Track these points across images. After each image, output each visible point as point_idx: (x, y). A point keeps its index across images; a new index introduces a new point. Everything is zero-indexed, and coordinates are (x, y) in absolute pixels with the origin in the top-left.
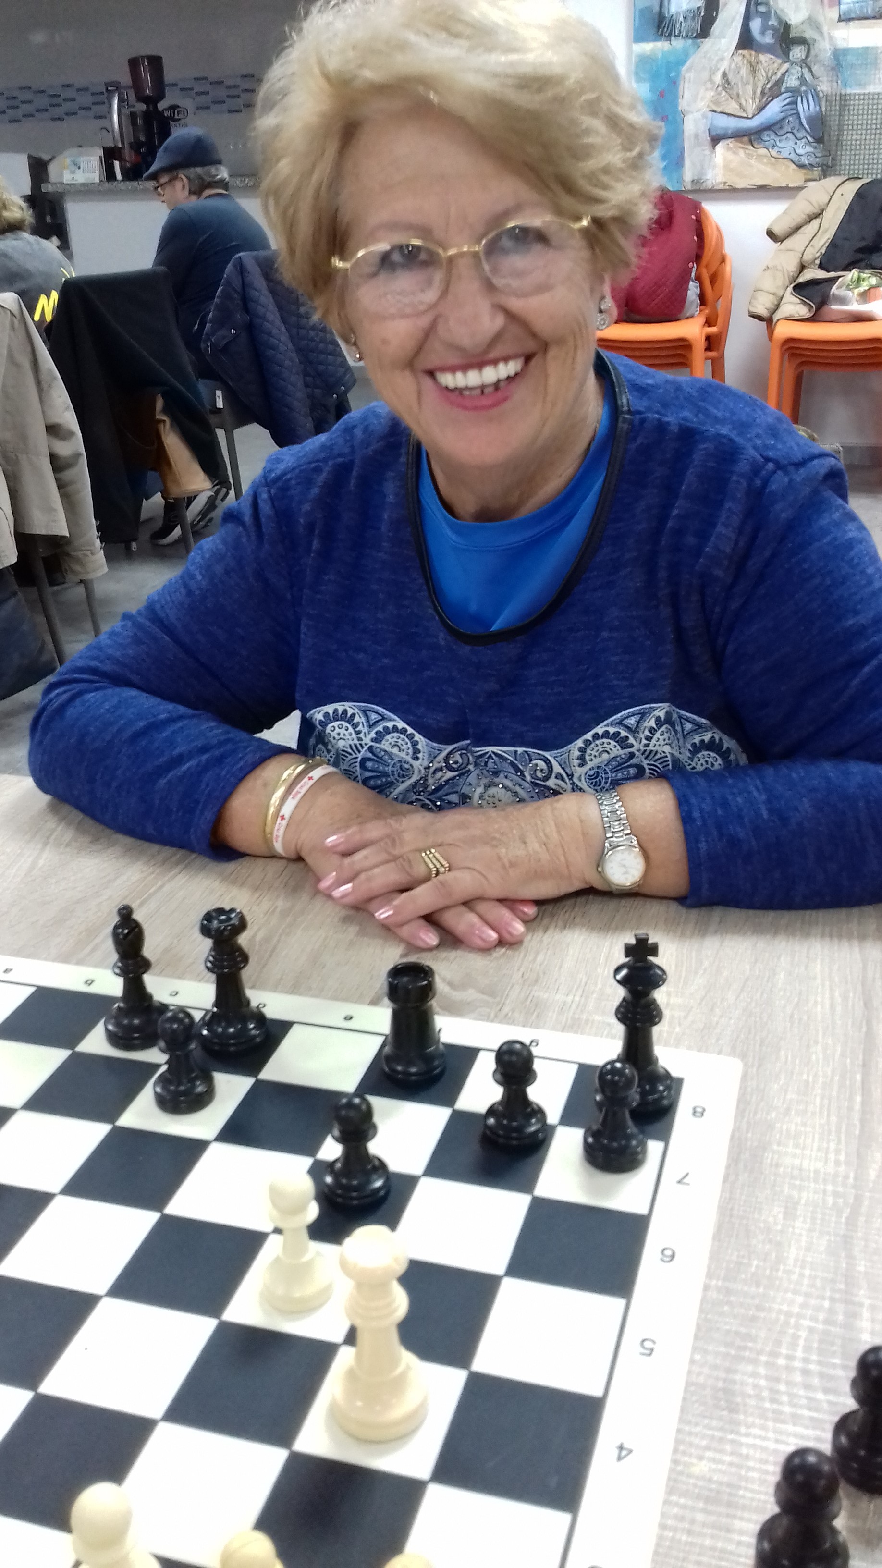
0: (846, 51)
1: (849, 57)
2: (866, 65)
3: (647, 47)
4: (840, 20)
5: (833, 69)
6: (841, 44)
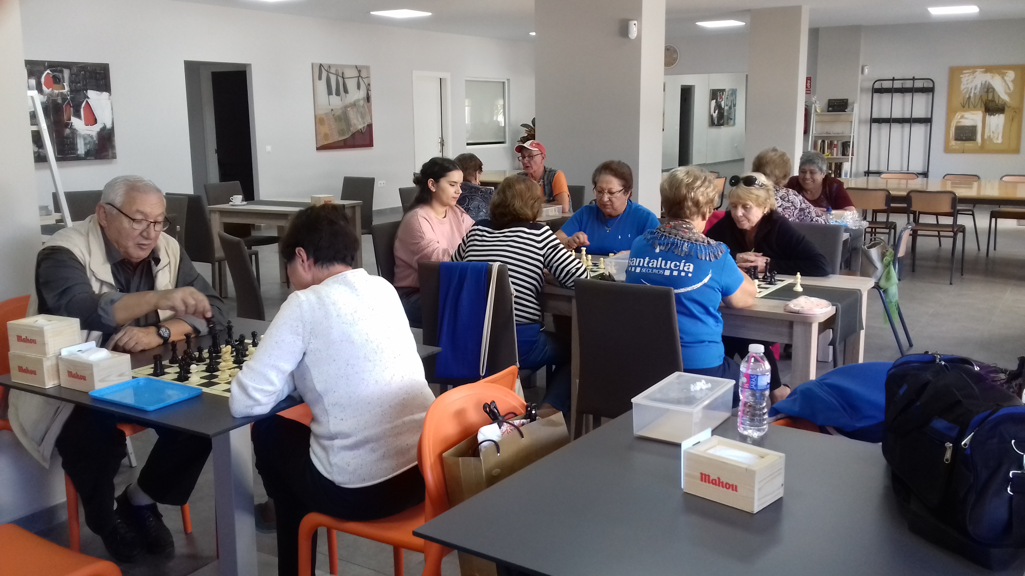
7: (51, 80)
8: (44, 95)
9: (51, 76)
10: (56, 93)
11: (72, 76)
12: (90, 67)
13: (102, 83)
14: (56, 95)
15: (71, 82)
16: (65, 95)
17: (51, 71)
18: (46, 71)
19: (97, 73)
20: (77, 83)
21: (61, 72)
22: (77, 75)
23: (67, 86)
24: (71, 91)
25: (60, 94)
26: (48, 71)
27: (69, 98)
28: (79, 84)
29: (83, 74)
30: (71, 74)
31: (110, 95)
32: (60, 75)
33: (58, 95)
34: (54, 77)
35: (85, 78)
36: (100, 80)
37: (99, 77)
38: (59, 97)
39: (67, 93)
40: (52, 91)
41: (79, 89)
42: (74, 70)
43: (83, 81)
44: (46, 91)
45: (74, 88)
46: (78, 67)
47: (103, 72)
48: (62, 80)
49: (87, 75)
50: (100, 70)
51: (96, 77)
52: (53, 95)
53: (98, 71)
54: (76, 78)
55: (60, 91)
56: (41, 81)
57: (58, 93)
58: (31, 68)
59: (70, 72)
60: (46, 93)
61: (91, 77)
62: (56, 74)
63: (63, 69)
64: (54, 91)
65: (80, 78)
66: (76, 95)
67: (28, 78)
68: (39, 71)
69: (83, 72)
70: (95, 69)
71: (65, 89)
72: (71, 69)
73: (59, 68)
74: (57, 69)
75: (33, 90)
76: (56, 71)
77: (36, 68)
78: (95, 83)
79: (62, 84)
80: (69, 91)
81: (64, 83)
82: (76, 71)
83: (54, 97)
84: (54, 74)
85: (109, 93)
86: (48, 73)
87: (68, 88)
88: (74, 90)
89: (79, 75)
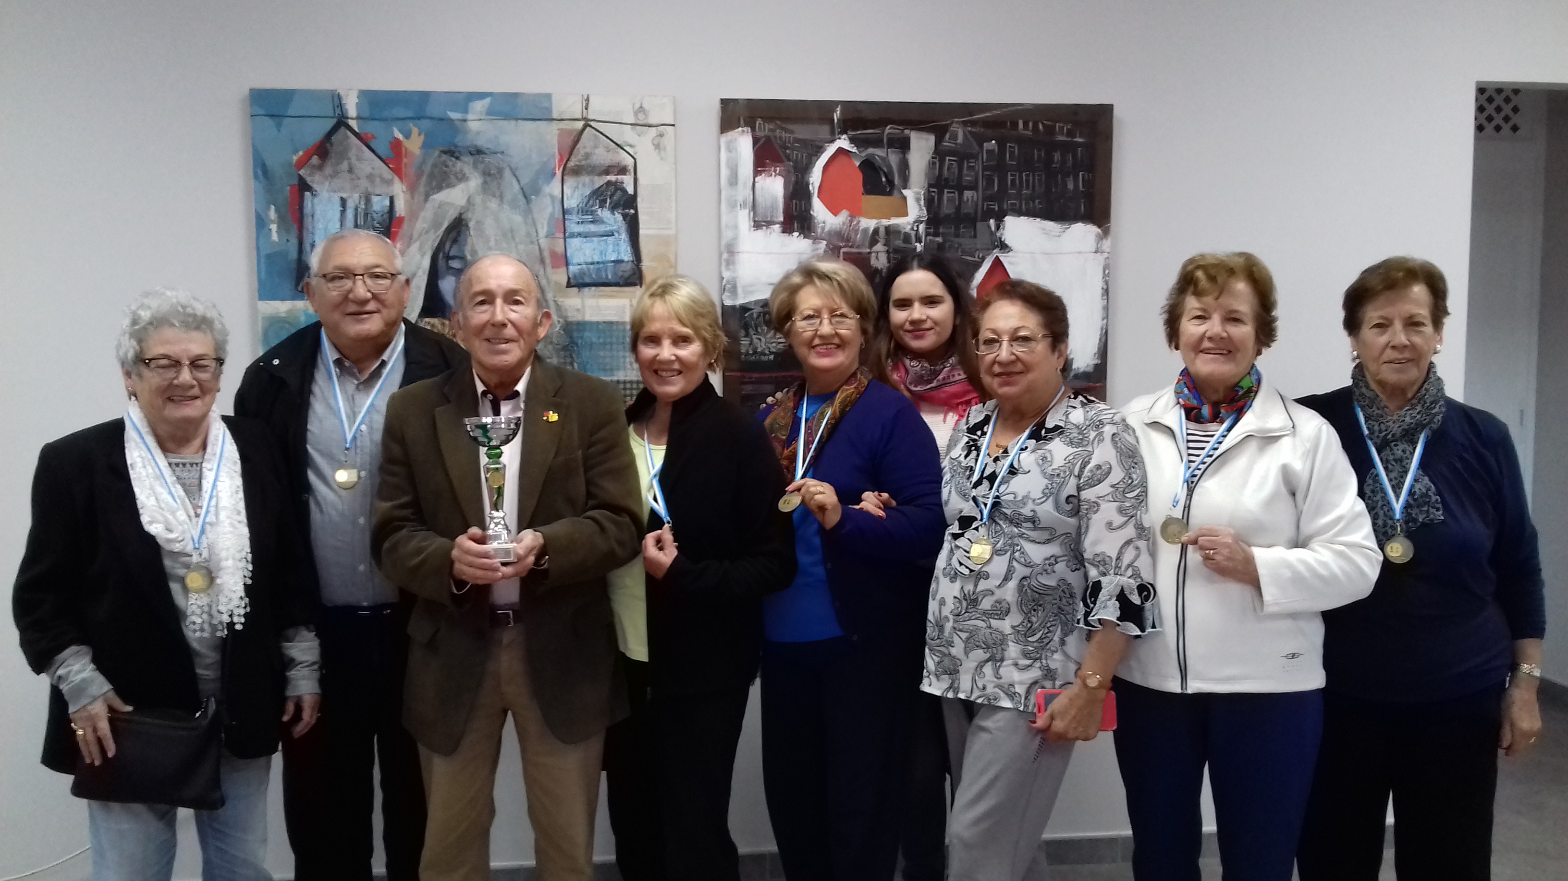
0: (582, 326)
1: (587, 334)
2: (611, 344)
3: (282, 307)
4: (569, 285)
5: (565, 348)
6: (574, 317)
7: (859, 177)
8: (816, 239)
9: (857, 164)
10: (866, 230)
11: (942, 162)
12: (1026, 124)
13: (1071, 186)
14: (863, 239)
15: (937, 185)
16: (907, 238)
17: (852, 140)
18: (832, 141)
19: (1054, 146)
20: (960, 188)
21: (903, 145)
22: (963, 156)
23: (918, 200)
24: (934, 220)
25: (882, 231)
26: (843, 143)
28: (968, 194)
30: (939, 153)
31: (1106, 233)
32: (894, 158)
34: (869, 167)
35: (998, 166)
36: (1067, 175)
37: (1063, 161)
38: (879, 247)
39: (912, 229)
40: (851, 221)
41: (967, 215)
42: (954, 137)
43: (989, 181)
44: (824, 223)
45: (947, 209)
46: (973, 123)
47: (1078, 140)
48: (899, 176)
49: (1012, 153)
50: (1070, 133)
51: (1049, 161)
52: (853, 236)
53: (1060, 138)
54: (960, 170)
55: (885, 222)
56: (808, 184)
57: (876, 231)
58: (771, 130)
59: (938, 143)
60: (826, 230)
61: (1026, 164)
62: (873, 155)
63: (907, 132)
64: (859, 222)
65: (979, 167)
66: (957, 235)
67: (756, 173)
68: (804, 143)
69: (994, 142)
70: (1050, 130)
71: (907, 215)
72: (940, 132)
73: (889, 127)
74: (883, 132)
75: (774, 223)
76: (877, 143)
77: (792, 132)
78: (1040, 186)
79: (896, 192)
80: (921, 222)
81: (905, 188)
82: (960, 139)
83: (858, 247)
84: (863, 154)
85: (1099, 227)
86: (840, 150)
87: (921, 210)
88: (948, 216)
89: (975, 157)
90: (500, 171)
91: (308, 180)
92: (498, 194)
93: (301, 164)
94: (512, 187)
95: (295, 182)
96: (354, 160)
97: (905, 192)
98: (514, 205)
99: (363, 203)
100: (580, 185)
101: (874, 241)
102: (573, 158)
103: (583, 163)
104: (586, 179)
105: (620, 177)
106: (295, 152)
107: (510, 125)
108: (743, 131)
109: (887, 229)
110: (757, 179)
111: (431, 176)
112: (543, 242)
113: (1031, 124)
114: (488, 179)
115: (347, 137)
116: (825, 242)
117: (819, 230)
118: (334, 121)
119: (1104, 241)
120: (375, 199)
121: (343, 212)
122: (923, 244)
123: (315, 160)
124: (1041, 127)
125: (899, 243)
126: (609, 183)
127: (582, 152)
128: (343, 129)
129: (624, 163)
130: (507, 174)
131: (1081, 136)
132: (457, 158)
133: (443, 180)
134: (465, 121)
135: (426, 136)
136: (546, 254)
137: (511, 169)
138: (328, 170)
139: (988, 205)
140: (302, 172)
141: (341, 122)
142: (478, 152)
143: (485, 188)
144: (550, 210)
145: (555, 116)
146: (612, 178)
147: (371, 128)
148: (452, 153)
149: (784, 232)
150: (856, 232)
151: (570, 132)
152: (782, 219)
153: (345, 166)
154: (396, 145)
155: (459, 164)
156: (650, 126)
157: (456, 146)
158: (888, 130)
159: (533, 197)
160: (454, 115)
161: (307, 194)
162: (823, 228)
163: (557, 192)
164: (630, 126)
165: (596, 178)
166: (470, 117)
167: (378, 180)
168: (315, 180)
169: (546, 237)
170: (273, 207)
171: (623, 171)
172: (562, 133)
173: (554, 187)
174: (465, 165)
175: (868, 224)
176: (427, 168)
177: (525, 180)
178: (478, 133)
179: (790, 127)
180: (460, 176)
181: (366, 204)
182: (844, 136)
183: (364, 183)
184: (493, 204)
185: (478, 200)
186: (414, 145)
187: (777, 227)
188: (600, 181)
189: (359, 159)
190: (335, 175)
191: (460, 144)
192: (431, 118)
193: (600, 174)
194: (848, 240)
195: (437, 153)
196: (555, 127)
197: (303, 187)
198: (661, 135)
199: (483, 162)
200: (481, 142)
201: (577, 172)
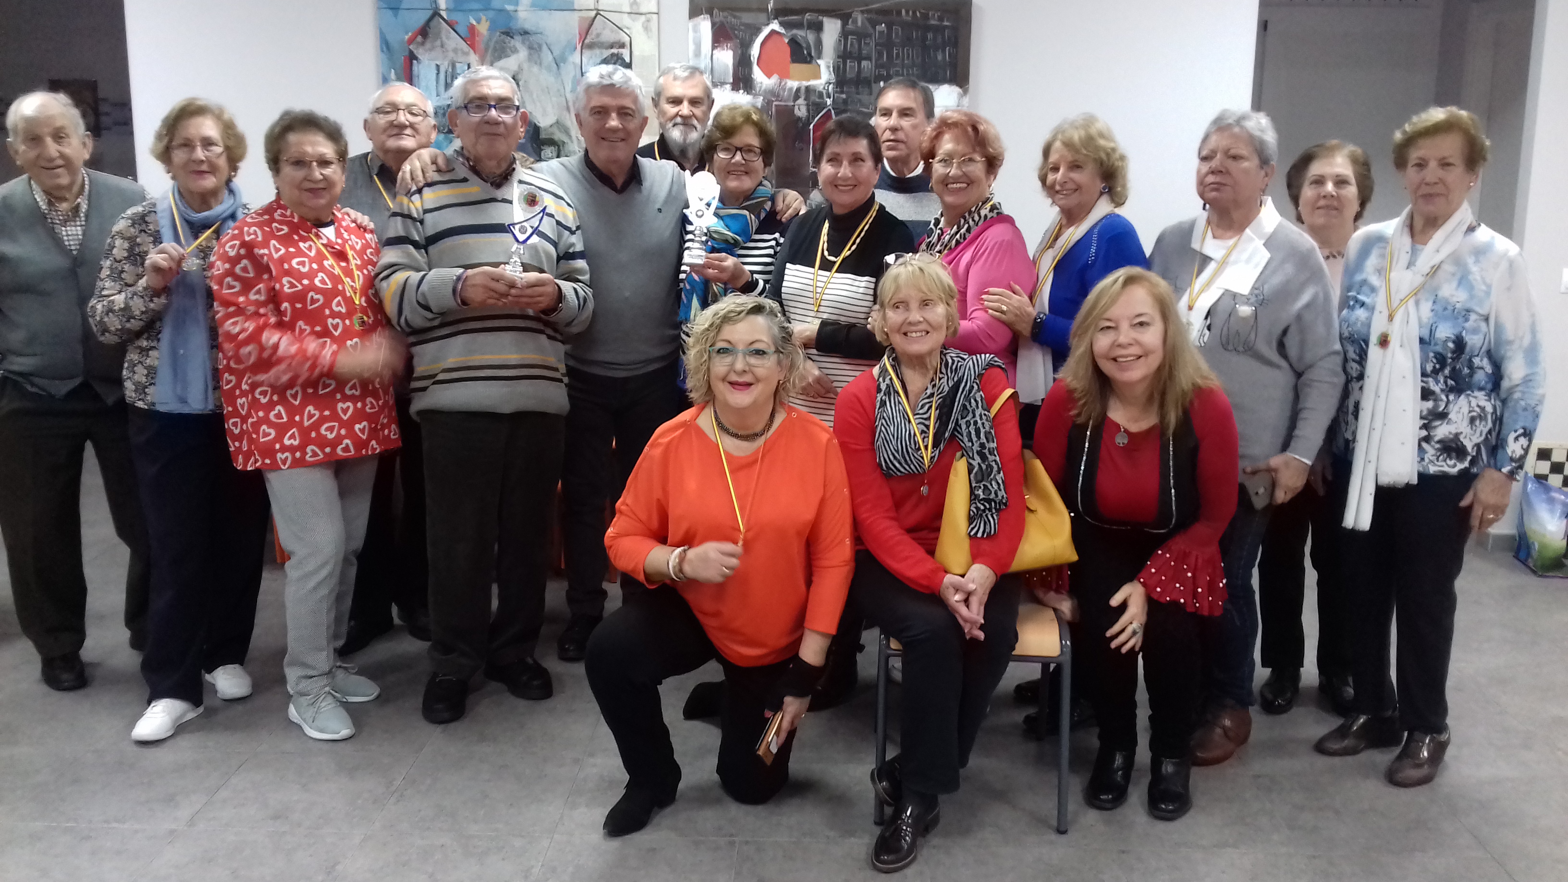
7: (787, 50)
8: (755, 95)
9: (787, 41)
10: (791, 89)
11: (846, 39)
12: (907, 12)
13: (940, 57)
14: (789, 95)
15: (844, 56)
16: (821, 95)
17: (781, 24)
18: (768, 24)
19: (928, 28)
20: (860, 58)
21: (818, 28)
22: (861, 35)
23: (828, 67)
24: (841, 82)
25: (803, 90)
26: (775, 26)
27: (829, 102)
28: (864, 63)
29: (881, 33)
30: (845, 34)
31: (966, 92)
32: (811, 37)
33: (797, 95)
34: (794, 43)
35: (887, 44)
36: (936, 50)
37: (935, 38)
38: (801, 101)
39: (824, 88)
40: (780, 83)
41: (865, 78)
42: (855, 22)
43: (880, 54)
44: (761, 83)
45: (850, 74)
46: (869, 11)
47: (946, 23)
48: (815, 51)
49: (897, 34)
50: (941, 19)
51: (924, 39)
52: (782, 93)
53: (933, 22)
54: (860, 45)
55: (805, 83)
56: (750, 56)
57: (798, 90)
58: (726, 17)
59: (844, 25)
60: (763, 89)
61: (908, 41)
62: (796, 35)
63: (820, 18)
64: (786, 83)
65: (873, 44)
66: (858, 93)
67: (714, 48)
68: (748, 26)
69: (883, 25)
70: (926, 17)
71: (820, 78)
72: (845, 18)
73: (807, 14)
74: (803, 18)
75: (727, 83)
76: (799, 25)
77: (739, 18)
78: (917, 58)
79: (814, 61)
80: (830, 83)
81: (819, 58)
82: (860, 24)
83: (785, 101)
84: (789, 34)
85: (961, 87)
86: (773, 32)
87: (830, 74)
88: (851, 79)
89: (870, 36)
90: (540, 46)
91: (415, 52)
92: (539, 62)
93: (411, 41)
94: (547, 57)
95: (407, 53)
96: (444, 38)
97: (819, 61)
98: (549, 69)
99: (450, 68)
100: (593, 57)
101: (797, 96)
102: (588, 37)
103: (595, 40)
104: (597, 51)
105: (621, 50)
106: (407, 33)
107: (545, 14)
108: (704, 18)
109: (808, 89)
110: (714, 52)
111: (495, 50)
112: (570, 96)
113: (911, 13)
114: (532, 51)
115: (440, 23)
116: (762, 98)
117: (758, 89)
118: (431, 12)
119: (964, 97)
120: (458, 65)
121: (438, 74)
122: (832, 99)
123: (419, 38)
124: (918, 14)
125: (814, 98)
126: (613, 55)
127: (595, 33)
128: (437, 18)
129: (622, 41)
130: (545, 48)
131: (947, 21)
132: (512, 37)
133: (503, 52)
134: (516, 11)
135: (491, 22)
136: (571, 104)
137: (547, 44)
138: (428, 45)
139: (879, 71)
140: (411, 47)
141: (436, 14)
142: (525, 33)
143: (530, 59)
144: (572, 74)
145: (576, 7)
146: (615, 51)
147: (457, 17)
148: (509, 34)
149: (733, 89)
150: (784, 90)
151: (587, 18)
152: (731, 80)
153: (438, 43)
154: (472, 29)
155: (512, 41)
156: (641, 14)
157: (510, 29)
158: (808, 16)
159: (562, 64)
160: (509, 8)
161: (415, 62)
162: (761, 87)
163: (578, 61)
164: (626, 15)
165: (604, 51)
166: (520, 8)
167: (460, 52)
168: (420, 52)
169: (571, 91)
170: (393, 70)
171: (622, 46)
172: (582, 19)
173: (576, 58)
174: (517, 42)
175: (793, 84)
176: (492, 44)
177: (557, 52)
178: (525, 20)
179: (738, 14)
180: (513, 49)
181: (453, 69)
182: (776, 21)
183: (451, 55)
184: (535, 69)
185: (525, 66)
186: (483, 28)
187: (728, 87)
188: (607, 53)
189: (448, 38)
190: (432, 49)
191: (514, 28)
192: (494, 10)
193: (607, 48)
194: (778, 96)
195: (498, 33)
196: (576, 15)
197: (412, 57)
198: (648, 21)
199: (528, 40)
200: (528, 26)
201: (591, 46)
